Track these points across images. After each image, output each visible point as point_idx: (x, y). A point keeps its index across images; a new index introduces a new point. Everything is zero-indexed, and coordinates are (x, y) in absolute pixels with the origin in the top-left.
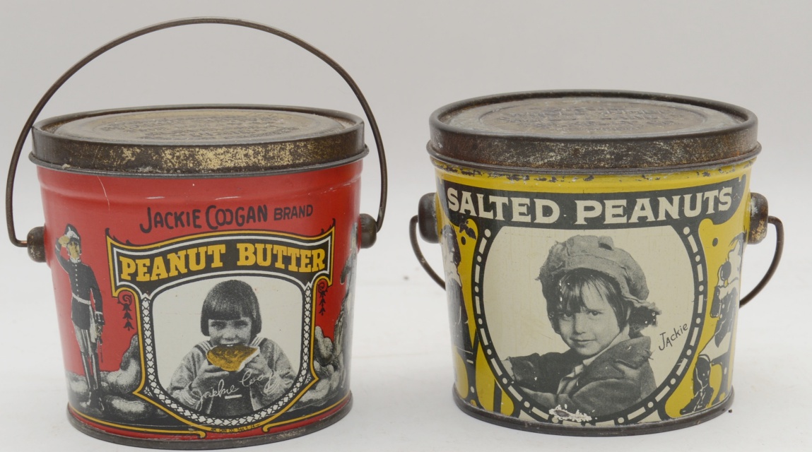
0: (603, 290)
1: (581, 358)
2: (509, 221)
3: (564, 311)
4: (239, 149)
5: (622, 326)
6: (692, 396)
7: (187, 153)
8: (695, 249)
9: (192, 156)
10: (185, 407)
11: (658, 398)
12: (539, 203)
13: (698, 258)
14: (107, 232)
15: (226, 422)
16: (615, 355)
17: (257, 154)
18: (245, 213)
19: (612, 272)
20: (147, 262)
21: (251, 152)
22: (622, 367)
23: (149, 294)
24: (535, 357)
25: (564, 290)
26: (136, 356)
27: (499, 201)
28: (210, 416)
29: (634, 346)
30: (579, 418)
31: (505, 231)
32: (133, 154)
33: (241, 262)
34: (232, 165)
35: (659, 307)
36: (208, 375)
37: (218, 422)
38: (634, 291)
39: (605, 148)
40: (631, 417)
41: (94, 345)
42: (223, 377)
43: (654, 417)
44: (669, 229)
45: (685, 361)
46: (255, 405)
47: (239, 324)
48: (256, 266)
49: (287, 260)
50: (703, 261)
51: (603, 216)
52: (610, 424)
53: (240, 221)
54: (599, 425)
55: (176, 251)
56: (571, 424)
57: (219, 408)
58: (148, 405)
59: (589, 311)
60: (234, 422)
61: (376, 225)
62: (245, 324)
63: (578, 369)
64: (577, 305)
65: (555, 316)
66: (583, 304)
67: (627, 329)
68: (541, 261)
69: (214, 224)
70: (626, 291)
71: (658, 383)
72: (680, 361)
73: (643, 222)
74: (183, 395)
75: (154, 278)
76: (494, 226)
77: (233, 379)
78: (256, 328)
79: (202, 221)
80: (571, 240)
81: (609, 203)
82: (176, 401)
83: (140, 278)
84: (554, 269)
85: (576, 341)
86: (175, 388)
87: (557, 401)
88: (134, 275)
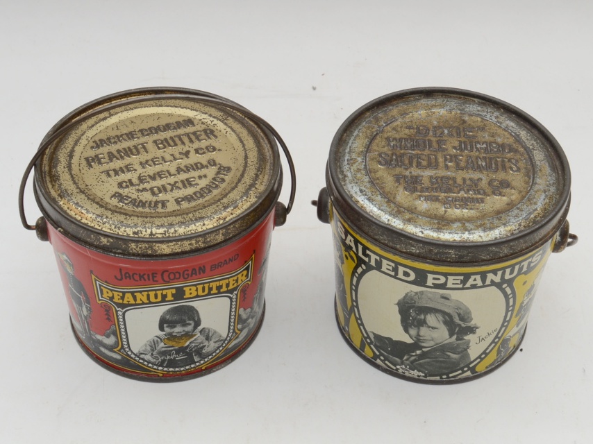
0: (441, 318)
1: (420, 348)
2: (378, 267)
3: (413, 324)
4: (185, 242)
5: (451, 335)
6: (495, 358)
7: (147, 245)
9: (151, 247)
10: (149, 362)
12: (401, 269)
14: (91, 272)
15: (177, 369)
16: (443, 348)
17: (197, 242)
18: (190, 272)
19: (447, 310)
20: (121, 294)
21: (193, 242)
22: (449, 354)
23: (123, 309)
24: (390, 339)
25: (413, 314)
26: (115, 334)
27: (373, 257)
28: (166, 367)
29: (458, 345)
30: (415, 373)
31: (373, 274)
32: (108, 242)
34: (180, 250)
35: (478, 325)
36: (164, 349)
37: (171, 369)
38: (462, 319)
39: (452, 251)
40: (451, 375)
41: (86, 317)
42: (175, 350)
43: (469, 374)
44: (493, 288)
45: (493, 345)
46: (196, 358)
47: (185, 325)
48: (197, 296)
49: (219, 288)
51: (446, 283)
53: (186, 276)
54: (429, 378)
55: (141, 292)
56: (410, 375)
57: (172, 363)
58: (123, 357)
59: (429, 327)
62: (190, 324)
63: (418, 352)
64: (422, 323)
65: (406, 325)
66: (426, 323)
67: (455, 337)
69: (167, 280)
70: (457, 320)
71: (472, 359)
72: (490, 345)
73: (474, 287)
74: (148, 357)
75: (125, 302)
76: (369, 268)
77: (181, 350)
78: (198, 323)
79: (159, 277)
80: (422, 293)
81: (450, 278)
82: (143, 359)
83: (116, 300)
84: (408, 303)
85: (419, 340)
86: (142, 354)
87: (402, 363)
88: (112, 299)
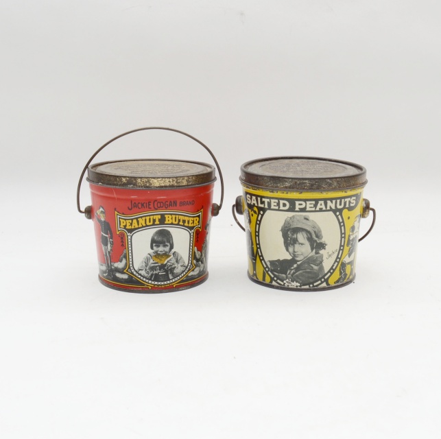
0: (305, 236)
1: (296, 262)
2: (270, 208)
3: (290, 243)
4: (166, 179)
5: (312, 249)
6: (339, 277)
7: (146, 180)
8: (341, 221)
9: (148, 181)
10: (144, 277)
11: (326, 277)
12: (282, 202)
13: (342, 224)
14: (115, 209)
15: (159, 283)
16: (310, 261)
17: (173, 181)
18: (168, 203)
19: (308, 229)
20: (130, 221)
21: (171, 180)
22: (312, 265)
24: (278, 261)
25: (290, 235)
26: (125, 257)
27: (266, 201)
28: (153, 281)
29: (317, 257)
30: (295, 284)
31: (268, 212)
32: (126, 180)
33: (166, 222)
34: (164, 185)
35: (327, 242)
36: (153, 265)
37: (156, 283)
38: (317, 236)
39: (307, 181)
40: (315, 284)
41: (109, 252)
42: (159, 266)
43: (324, 285)
44: (331, 213)
45: (336, 263)
46: (171, 277)
47: (165, 246)
48: (172, 224)
49: (184, 221)
50: (344, 225)
51: (306, 208)
52: (307, 287)
53: (166, 206)
54: (303, 287)
55: (141, 217)
56: (292, 287)
57: (157, 278)
58: (129, 276)
59: (300, 244)
60: (162, 283)
61: (219, 208)
62: (167, 246)
63: (295, 266)
64: (295, 241)
65: (287, 245)
66: (297, 241)
67: (314, 251)
68: (281, 224)
69: (156, 207)
70: (314, 236)
71: (326, 272)
72: (334, 263)
73: (321, 210)
74: (143, 273)
75: (133, 227)
76: (264, 210)
77: (162, 267)
78: (172, 247)
79: (152, 206)
80: (293, 217)
81: (308, 203)
82: (140, 275)
83: (128, 227)
84: (286, 227)
85: (295, 255)
86: (140, 270)
87: (287, 278)
88: (125, 226)
